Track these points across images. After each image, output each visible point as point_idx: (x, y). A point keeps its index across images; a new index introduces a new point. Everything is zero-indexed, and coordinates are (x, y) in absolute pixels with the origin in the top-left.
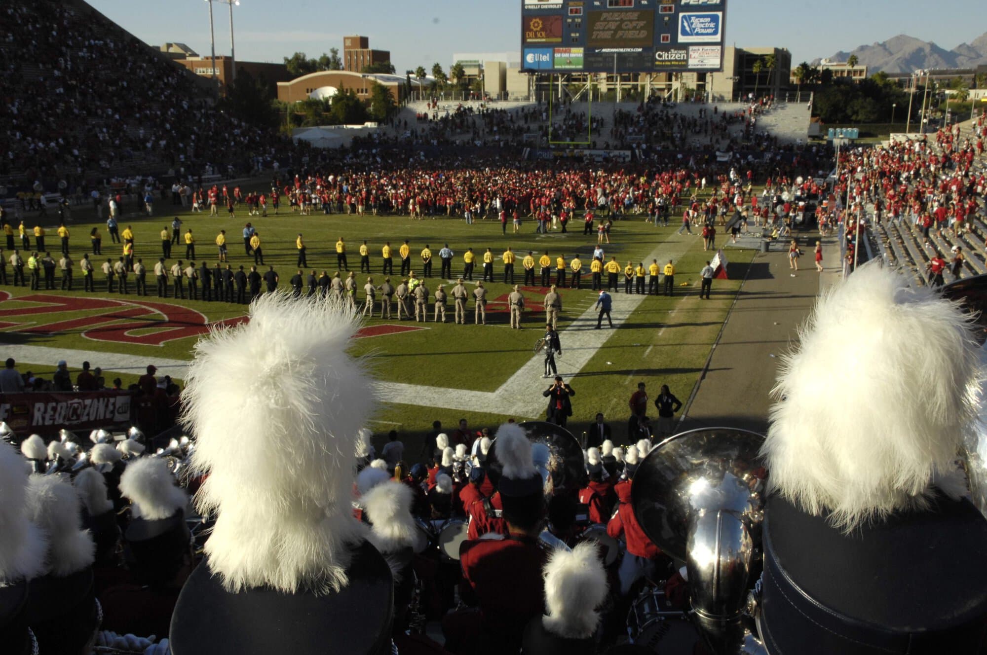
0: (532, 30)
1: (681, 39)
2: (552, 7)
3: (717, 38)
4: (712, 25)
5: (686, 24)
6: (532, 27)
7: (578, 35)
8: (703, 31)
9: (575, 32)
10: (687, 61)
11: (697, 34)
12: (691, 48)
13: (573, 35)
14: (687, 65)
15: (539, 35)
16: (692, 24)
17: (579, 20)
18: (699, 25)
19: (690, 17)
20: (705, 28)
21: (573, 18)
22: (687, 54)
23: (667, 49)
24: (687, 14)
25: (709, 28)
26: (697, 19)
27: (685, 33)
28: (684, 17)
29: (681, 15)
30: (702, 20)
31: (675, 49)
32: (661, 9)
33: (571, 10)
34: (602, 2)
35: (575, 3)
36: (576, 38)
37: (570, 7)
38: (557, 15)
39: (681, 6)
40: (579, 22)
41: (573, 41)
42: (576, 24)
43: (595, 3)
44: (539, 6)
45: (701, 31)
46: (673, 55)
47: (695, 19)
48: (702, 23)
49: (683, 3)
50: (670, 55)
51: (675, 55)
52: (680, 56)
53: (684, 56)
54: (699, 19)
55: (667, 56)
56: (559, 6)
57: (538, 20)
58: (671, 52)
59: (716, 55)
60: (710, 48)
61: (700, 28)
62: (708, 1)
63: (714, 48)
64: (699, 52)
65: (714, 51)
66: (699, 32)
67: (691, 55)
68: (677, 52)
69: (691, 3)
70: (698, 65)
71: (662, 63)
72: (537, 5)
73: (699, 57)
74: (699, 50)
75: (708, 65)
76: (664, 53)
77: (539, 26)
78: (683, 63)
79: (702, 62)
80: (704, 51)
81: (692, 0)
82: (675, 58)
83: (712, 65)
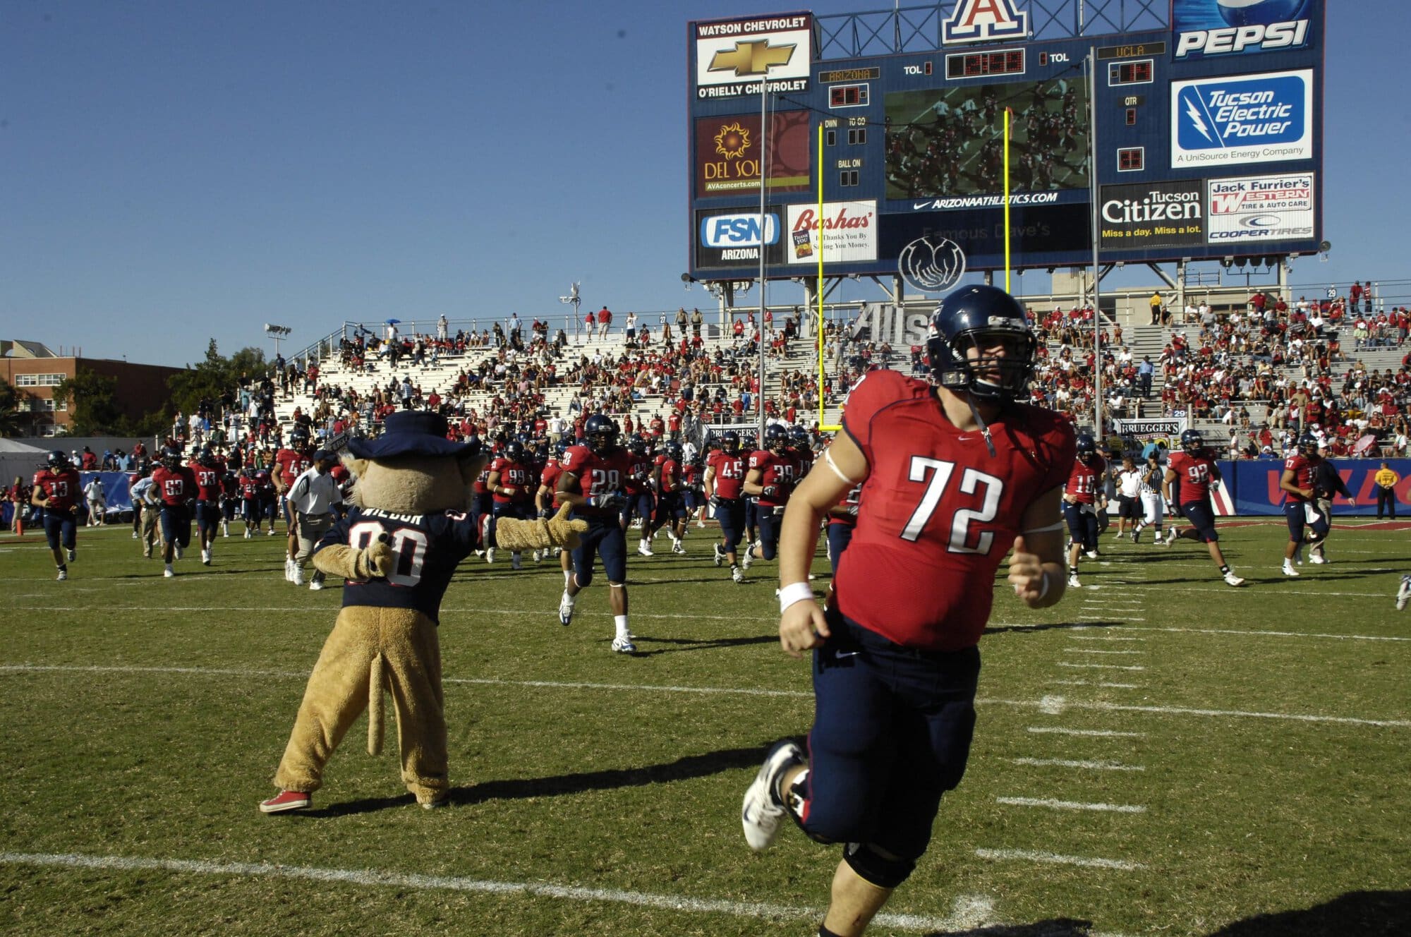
0: (721, 158)
1: (1181, 158)
2: (777, 87)
3: (1303, 148)
4: (1281, 111)
6: (720, 149)
7: (857, 163)
8: (1250, 129)
9: (850, 157)
10: (1202, 223)
11: (1233, 141)
12: (1213, 184)
13: (842, 164)
14: (1202, 236)
15: (741, 171)
16: (1215, 110)
17: (862, 121)
18: (1237, 115)
19: (1206, 90)
20: (1257, 122)
21: (842, 117)
22: (1203, 201)
23: (1137, 190)
24: (1194, 83)
25: (1271, 120)
26: (1229, 99)
27: (1191, 140)
28: (1185, 92)
29: (1177, 87)
30: (1245, 98)
31: (1163, 192)
32: (1114, 74)
33: (835, 93)
34: (928, 66)
35: (845, 74)
36: (854, 175)
37: (833, 84)
38: (793, 111)
39: (1178, 62)
40: (861, 126)
41: (845, 182)
42: (852, 133)
43: (906, 68)
44: (739, 89)
45: (1244, 131)
46: (1156, 209)
47: (1224, 96)
48: (1248, 106)
49: (1181, 51)
50: (1147, 208)
51: (1163, 206)
52: (1179, 208)
53: (1192, 209)
54: (1237, 95)
55: (1139, 210)
56: (800, 85)
57: (736, 127)
58: (1151, 197)
59: (1298, 200)
60: (1278, 181)
61: (1242, 123)
62: (1265, 39)
63: (1292, 181)
64: (1242, 193)
65: (1292, 188)
66: (1239, 134)
67: (1215, 204)
68: (1170, 198)
69: (1210, 49)
70: (1239, 234)
71: (1124, 234)
72: (735, 84)
73: (1241, 209)
74: (1241, 187)
75: (1273, 231)
76: (1127, 202)
77: (741, 145)
78: (1189, 230)
79: (1253, 223)
80: (1257, 189)
81: (1211, 41)
82: (1163, 217)
83: (1289, 231)
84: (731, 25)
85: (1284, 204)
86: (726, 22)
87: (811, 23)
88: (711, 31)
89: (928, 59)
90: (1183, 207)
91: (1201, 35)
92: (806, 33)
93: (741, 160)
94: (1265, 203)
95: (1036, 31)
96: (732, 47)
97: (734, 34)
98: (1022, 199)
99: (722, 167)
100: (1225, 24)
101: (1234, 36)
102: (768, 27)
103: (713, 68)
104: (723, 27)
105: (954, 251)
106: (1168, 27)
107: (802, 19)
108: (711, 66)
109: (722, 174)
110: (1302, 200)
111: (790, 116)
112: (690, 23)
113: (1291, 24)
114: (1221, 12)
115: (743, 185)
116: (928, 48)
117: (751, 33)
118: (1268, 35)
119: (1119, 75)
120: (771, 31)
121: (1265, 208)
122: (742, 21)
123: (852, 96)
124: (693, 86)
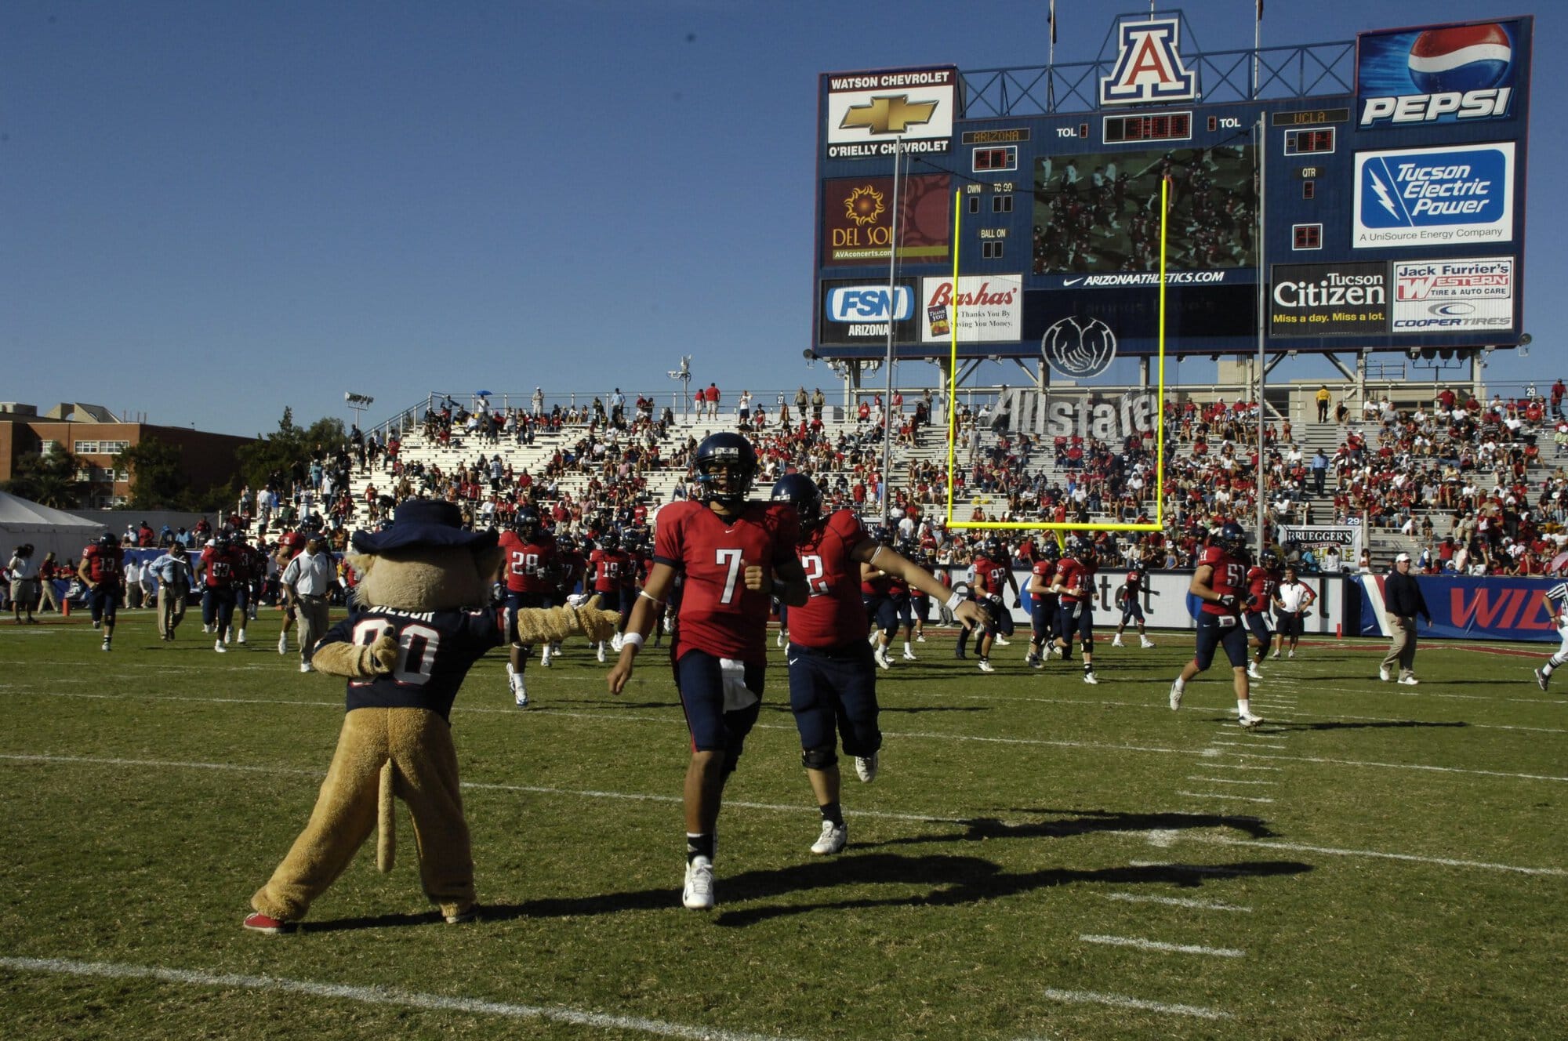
0: (852, 223)
1: (1364, 237)
2: (915, 147)
3: (1502, 229)
4: (1478, 187)
5: (1379, 188)
6: (851, 213)
7: (1002, 233)
8: (1443, 208)
9: (994, 226)
10: (1386, 309)
11: (1423, 219)
12: (1399, 267)
13: (985, 234)
14: (1386, 323)
15: (873, 238)
16: (1403, 185)
17: (1008, 187)
18: (1428, 191)
19: (1394, 163)
20: (1451, 199)
21: (987, 182)
22: (1387, 285)
23: (1313, 271)
24: (1380, 154)
25: (1466, 197)
26: (1420, 173)
27: (1376, 217)
28: (1370, 165)
29: (1361, 158)
30: (1437, 173)
31: (1343, 273)
32: (1290, 142)
33: (980, 155)
34: (1084, 128)
35: (991, 135)
36: (998, 246)
37: (978, 146)
38: (933, 174)
39: (1364, 130)
40: (1007, 193)
41: (987, 253)
42: (997, 201)
43: (1059, 130)
44: (874, 148)
45: (1436, 208)
46: (1334, 293)
47: (1414, 169)
48: (1441, 182)
49: (1366, 119)
50: (1324, 291)
51: (1343, 289)
52: (1360, 293)
53: (1375, 294)
54: (1429, 169)
55: (1315, 293)
56: (941, 146)
57: (869, 190)
58: (1329, 280)
59: (1495, 287)
60: (1474, 265)
61: (1434, 200)
62: (1461, 108)
63: (1489, 265)
64: (1432, 278)
65: (1489, 273)
66: (1430, 213)
67: (1401, 289)
68: (1350, 280)
69: (1399, 117)
70: (1428, 323)
71: (1298, 319)
72: (869, 143)
73: (1430, 295)
74: (1431, 271)
75: (1467, 321)
76: (1302, 284)
77: (874, 209)
78: (1372, 317)
79: (1444, 311)
80: (1449, 274)
81: (1400, 109)
82: (1342, 302)
83: (1484, 321)
84: (866, 79)
85: (1479, 291)
86: (862, 75)
87: (956, 79)
88: (845, 85)
89: (1084, 121)
90: (1365, 292)
91: (1389, 102)
92: (950, 89)
93: (874, 227)
94: (1458, 289)
95: (1205, 93)
96: (868, 102)
97: (869, 89)
98: (1184, 278)
99: (852, 233)
100: (1417, 90)
101: (1427, 104)
102: (908, 82)
103: (845, 124)
104: (858, 80)
105: (1104, 333)
106: (1352, 92)
107: (946, 74)
108: (843, 122)
109: (852, 241)
110: (1501, 287)
111: (930, 180)
112: (822, 75)
113: (1492, 92)
114: (1412, 77)
115: (873, 253)
116: (1084, 108)
117: (888, 87)
118: (1464, 104)
119: (1296, 144)
120: (911, 85)
121: (1458, 295)
122: (879, 74)
123: (998, 159)
124: (823, 144)
